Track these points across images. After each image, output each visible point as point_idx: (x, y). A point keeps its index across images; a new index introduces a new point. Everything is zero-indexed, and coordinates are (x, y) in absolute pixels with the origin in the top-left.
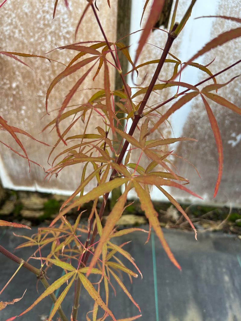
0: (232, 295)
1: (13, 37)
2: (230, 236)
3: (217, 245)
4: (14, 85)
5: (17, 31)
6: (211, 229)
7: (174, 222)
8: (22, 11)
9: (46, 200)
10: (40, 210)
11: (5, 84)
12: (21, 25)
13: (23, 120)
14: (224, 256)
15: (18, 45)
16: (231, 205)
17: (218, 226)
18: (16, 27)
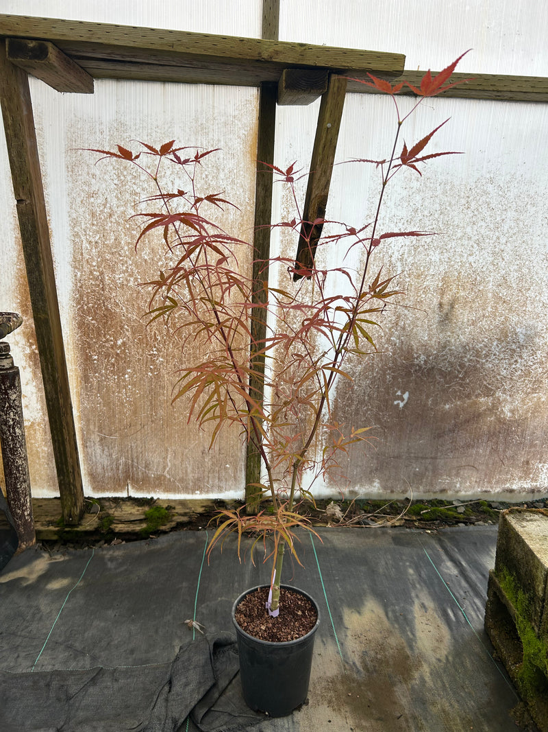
0: (418, 586)
1: (127, 285)
2: (414, 531)
3: (397, 540)
4: (119, 342)
5: (132, 279)
6: (389, 524)
7: (337, 521)
8: (141, 258)
9: (147, 509)
10: (141, 521)
11: (107, 341)
12: (138, 272)
13: (125, 387)
14: (407, 550)
15: (131, 295)
16: (412, 495)
17: (396, 521)
18: (131, 276)
